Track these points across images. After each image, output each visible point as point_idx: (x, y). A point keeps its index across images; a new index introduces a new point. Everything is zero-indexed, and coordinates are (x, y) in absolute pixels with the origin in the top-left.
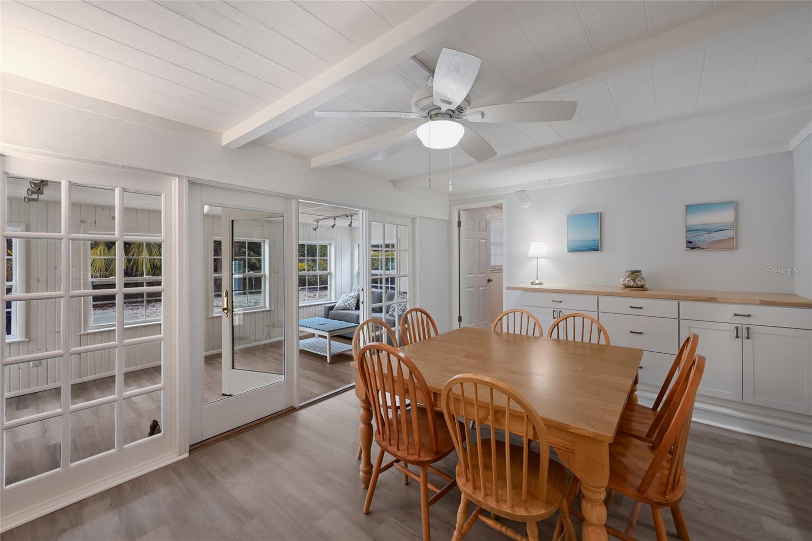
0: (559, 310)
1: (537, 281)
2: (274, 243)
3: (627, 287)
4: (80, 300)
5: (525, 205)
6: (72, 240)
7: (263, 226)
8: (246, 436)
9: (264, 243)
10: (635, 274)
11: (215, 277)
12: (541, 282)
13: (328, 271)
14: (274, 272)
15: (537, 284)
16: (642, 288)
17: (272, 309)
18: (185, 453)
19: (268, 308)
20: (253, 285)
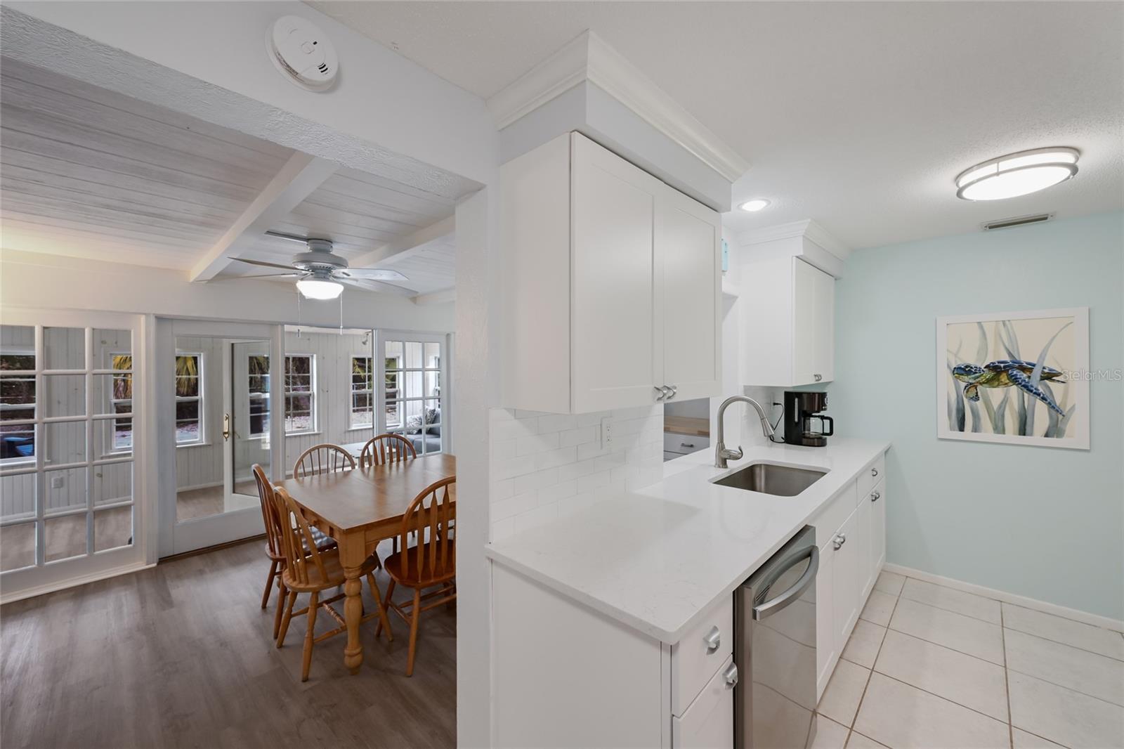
2: (324, 358)
4: (101, 422)
6: (45, 375)
7: (309, 339)
8: (218, 554)
9: (312, 359)
11: (251, 397)
13: (397, 388)
14: (322, 390)
17: (321, 432)
18: (153, 563)
19: (316, 432)
20: (297, 406)
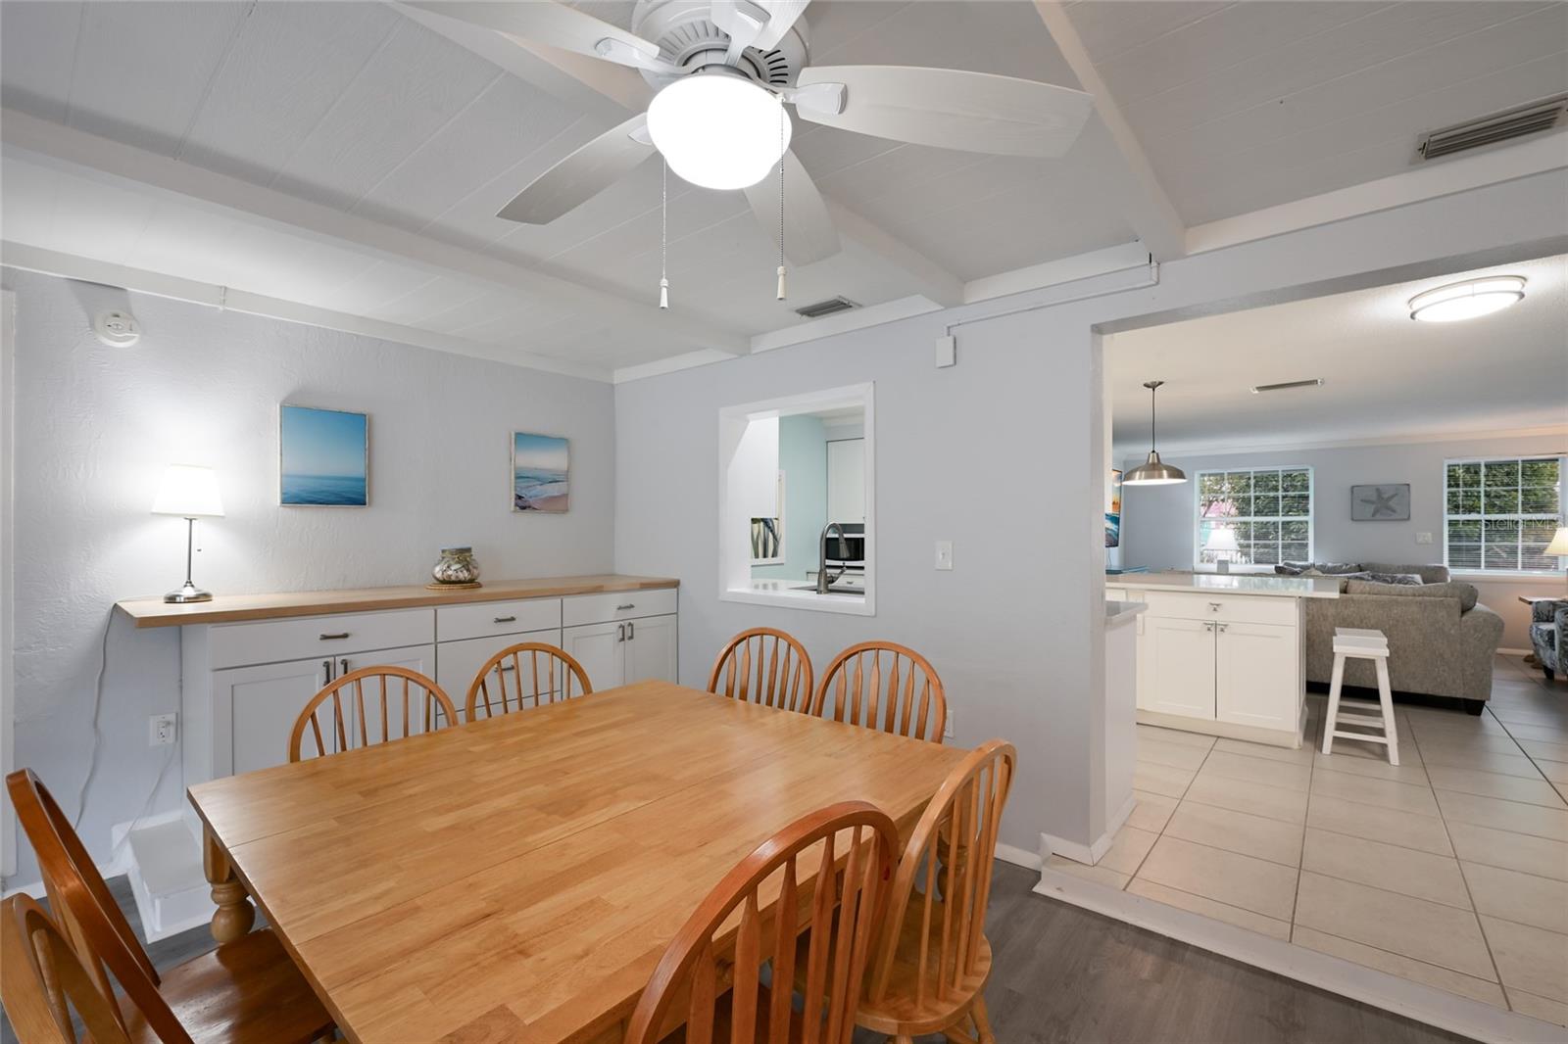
0: (339, 659)
1: (189, 592)
3: (443, 582)
5: (118, 340)
10: (463, 555)
12: (205, 590)
15: (189, 600)
16: (471, 583)
